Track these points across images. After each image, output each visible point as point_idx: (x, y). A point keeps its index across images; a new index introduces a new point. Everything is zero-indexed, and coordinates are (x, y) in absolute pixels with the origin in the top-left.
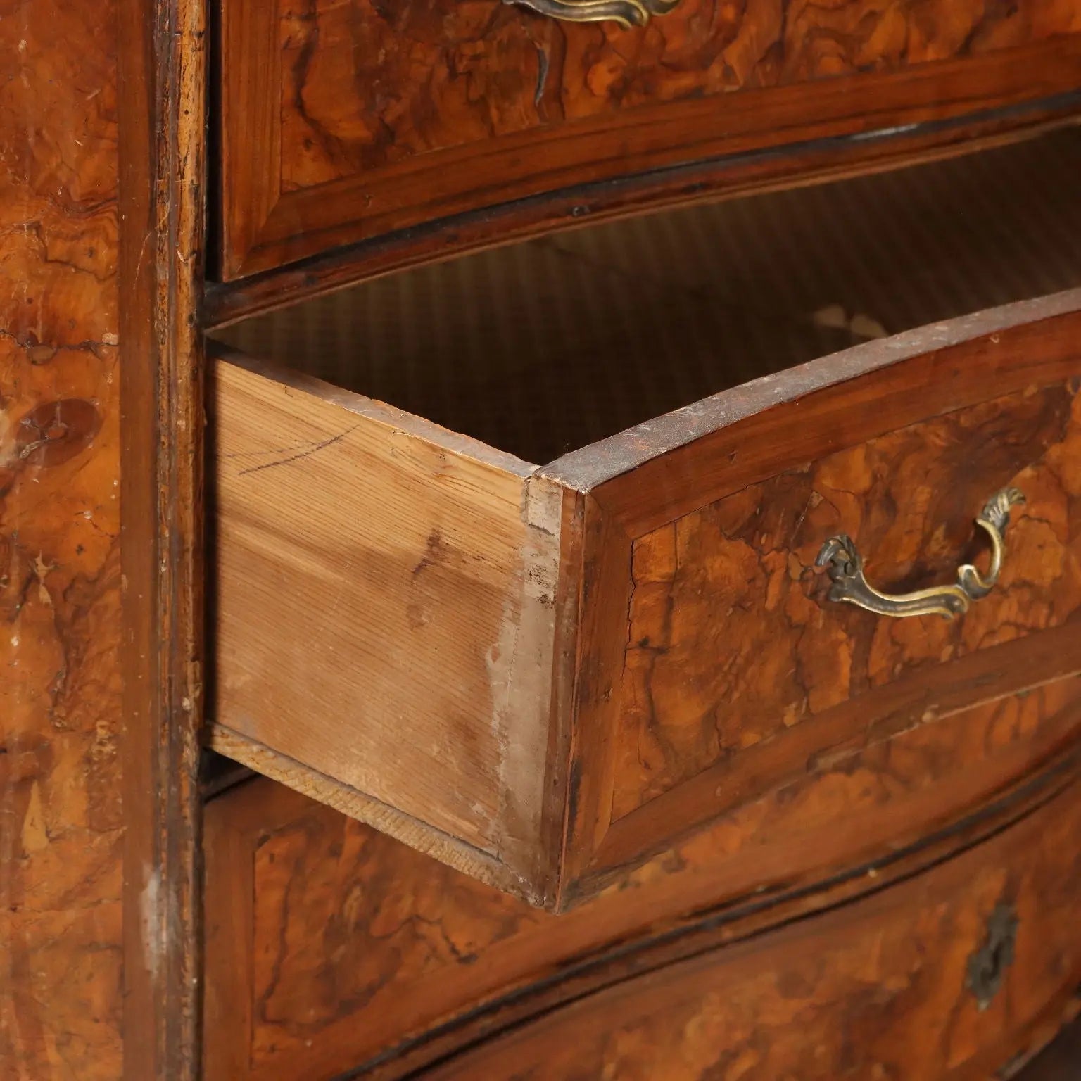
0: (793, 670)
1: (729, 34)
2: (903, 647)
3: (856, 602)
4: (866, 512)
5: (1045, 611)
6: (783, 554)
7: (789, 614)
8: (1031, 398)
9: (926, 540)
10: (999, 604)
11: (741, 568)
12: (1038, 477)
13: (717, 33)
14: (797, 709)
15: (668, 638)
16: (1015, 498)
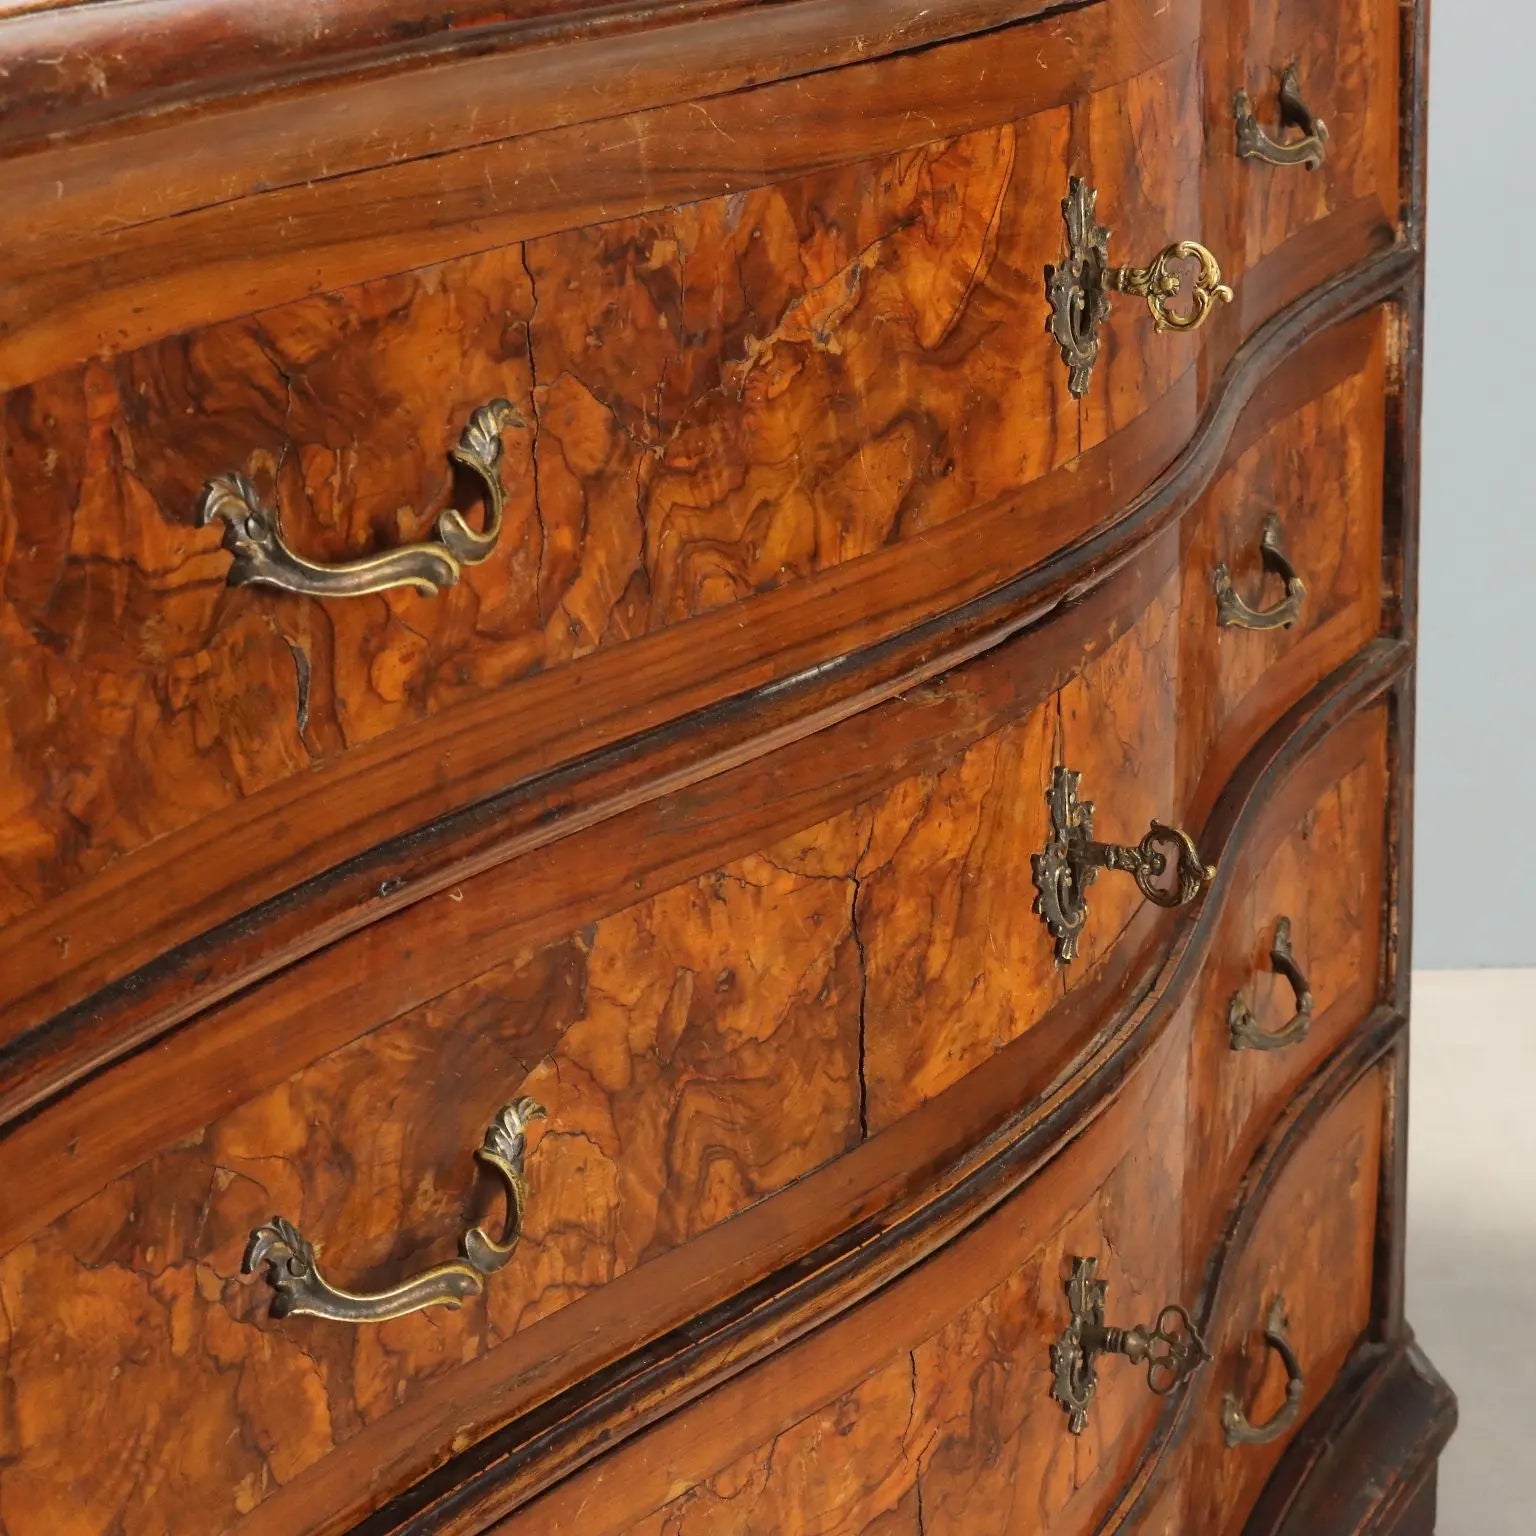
0: (236, 1431)
1: (568, 571)
2: (403, 1355)
3: (316, 1313)
4: (307, 1180)
5: (604, 1256)
6: (187, 1267)
7: (213, 1353)
8: (526, 967)
9: (408, 1197)
10: (536, 1262)
11: (120, 1304)
12: (558, 1076)
13: (552, 571)
14: (253, 1484)
15: (16, 1439)
16: (528, 1111)
